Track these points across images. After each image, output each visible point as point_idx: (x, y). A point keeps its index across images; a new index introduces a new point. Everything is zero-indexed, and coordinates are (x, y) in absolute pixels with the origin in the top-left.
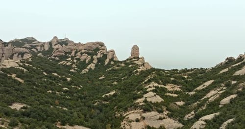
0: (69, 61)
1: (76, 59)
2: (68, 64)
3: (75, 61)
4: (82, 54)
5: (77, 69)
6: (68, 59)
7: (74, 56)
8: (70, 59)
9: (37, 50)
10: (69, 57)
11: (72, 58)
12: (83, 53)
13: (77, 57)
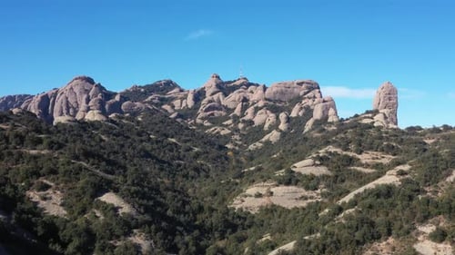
0: (227, 126)
1: (244, 121)
2: (222, 133)
3: (241, 126)
4: (257, 109)
5: (240, 143)
6: (225, 123)
7: (238, 114)
8: (230, 122)
9: (173, 107)
10: (230, 118)
11: (236, 119)
12: (261, 108)
13: (248, 117)
